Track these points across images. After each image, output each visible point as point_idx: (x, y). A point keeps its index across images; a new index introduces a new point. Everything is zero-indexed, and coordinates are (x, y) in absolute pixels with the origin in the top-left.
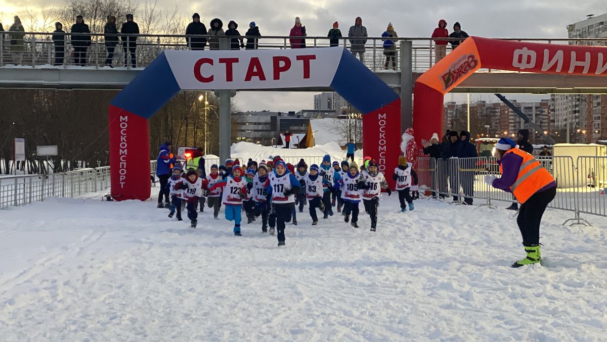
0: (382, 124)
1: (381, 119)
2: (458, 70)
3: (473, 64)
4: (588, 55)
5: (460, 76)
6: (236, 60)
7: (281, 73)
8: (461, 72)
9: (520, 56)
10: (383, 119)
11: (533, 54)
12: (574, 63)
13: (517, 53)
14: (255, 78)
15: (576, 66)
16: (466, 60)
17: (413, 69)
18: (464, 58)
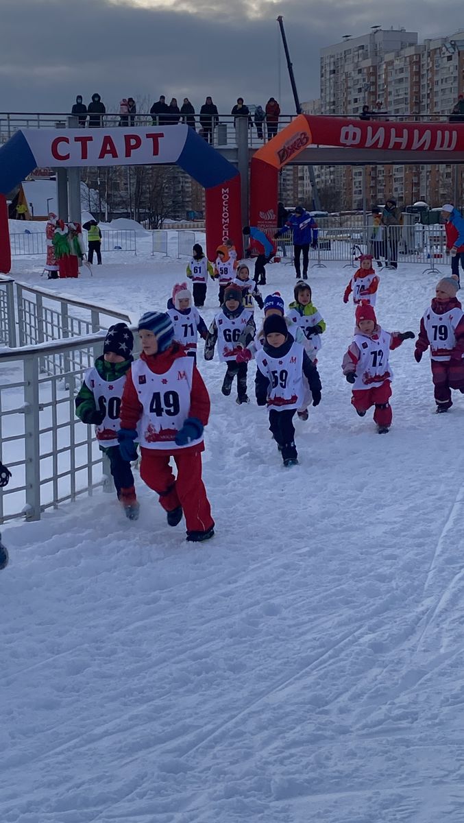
0: (225, 199)
1: (225, 193)
2: (292, 146)
3: (305, 141)
4: (405, 132)
5: (293, 152)
6: (90, 139)
7: (132, 151)
8: (294, 147)
9: (347, 133)
10: (226, 193)
11: (358, 131)
12: (393, 139)
13: (344, 130)
14: (108, 156)
15: (395, 143)
16: (299, 137)
17: (249, 145)
18: (298, 135)
